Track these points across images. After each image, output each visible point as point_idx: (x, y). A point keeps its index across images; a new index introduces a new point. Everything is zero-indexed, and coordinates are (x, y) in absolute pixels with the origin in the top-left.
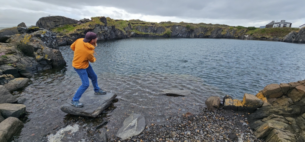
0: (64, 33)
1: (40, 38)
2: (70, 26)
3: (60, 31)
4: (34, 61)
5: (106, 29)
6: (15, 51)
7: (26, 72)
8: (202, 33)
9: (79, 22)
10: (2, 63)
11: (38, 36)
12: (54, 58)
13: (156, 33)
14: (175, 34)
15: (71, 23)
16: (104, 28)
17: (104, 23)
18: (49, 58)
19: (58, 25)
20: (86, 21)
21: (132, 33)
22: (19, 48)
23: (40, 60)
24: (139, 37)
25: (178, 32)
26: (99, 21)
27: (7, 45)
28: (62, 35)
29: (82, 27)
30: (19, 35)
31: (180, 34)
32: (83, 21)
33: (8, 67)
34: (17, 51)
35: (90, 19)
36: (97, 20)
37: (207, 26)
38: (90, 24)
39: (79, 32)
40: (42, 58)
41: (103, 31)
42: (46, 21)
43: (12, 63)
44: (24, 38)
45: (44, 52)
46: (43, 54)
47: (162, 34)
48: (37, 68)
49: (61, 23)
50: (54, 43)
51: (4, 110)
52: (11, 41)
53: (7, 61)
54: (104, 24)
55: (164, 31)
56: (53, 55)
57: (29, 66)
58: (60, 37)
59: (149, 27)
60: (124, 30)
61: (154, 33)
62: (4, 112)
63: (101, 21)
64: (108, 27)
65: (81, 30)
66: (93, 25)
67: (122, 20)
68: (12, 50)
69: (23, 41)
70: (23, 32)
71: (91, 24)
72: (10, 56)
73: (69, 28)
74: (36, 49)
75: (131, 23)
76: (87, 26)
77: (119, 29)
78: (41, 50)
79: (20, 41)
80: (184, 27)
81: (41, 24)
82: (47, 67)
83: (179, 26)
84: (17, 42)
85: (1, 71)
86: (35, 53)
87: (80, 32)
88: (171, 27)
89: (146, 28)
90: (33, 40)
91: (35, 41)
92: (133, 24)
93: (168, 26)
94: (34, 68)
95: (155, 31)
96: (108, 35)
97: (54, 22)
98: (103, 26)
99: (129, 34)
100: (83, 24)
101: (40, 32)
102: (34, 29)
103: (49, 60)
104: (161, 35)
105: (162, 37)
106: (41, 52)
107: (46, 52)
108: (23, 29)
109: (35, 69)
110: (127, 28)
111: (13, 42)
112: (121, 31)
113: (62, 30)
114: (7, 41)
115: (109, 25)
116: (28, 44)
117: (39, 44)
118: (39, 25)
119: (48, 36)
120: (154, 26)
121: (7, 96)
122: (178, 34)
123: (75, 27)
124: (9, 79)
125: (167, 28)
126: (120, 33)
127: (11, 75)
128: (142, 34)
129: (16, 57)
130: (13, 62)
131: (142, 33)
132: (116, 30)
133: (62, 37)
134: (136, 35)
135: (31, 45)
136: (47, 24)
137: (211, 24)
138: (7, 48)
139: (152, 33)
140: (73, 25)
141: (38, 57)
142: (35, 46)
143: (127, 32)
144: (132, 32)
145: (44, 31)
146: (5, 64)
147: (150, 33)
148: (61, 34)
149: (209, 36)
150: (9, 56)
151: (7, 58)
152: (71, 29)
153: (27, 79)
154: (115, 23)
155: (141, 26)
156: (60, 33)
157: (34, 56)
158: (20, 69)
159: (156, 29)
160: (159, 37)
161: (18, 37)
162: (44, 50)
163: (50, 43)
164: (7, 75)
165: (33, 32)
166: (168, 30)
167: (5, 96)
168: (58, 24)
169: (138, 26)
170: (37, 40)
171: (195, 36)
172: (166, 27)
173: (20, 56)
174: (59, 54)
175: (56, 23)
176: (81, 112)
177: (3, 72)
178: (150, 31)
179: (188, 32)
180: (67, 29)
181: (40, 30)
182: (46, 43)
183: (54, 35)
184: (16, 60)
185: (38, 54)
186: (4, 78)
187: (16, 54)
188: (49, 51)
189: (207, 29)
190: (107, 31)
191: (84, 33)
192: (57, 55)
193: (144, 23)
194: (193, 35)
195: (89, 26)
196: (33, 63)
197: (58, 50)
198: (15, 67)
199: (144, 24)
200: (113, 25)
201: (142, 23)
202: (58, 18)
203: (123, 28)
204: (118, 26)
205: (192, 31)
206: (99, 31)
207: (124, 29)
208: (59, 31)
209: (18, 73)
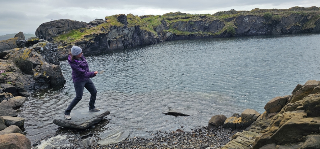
0: (68, 42)
1: (40, 52)
2: (76, 31)
3: (64, 40)
4: (32, 79)
5: (126, 31)
6: (14, 68)
7: (24, 91)
8: (298, 24)
9: (89, 24)
10: (2, 81)
11: (38, 50)
12: (52, 75)
13: (208, 31)
14: (242, 30)
15: (78, 27)
16: (123, 31)
17: (123, 23)
18: (47, 75)
19: (62, 32)
20: (99, 22)
21: (168, 35)
22: (18, 65)
23: (38, 78)
24: (179, 39)
25: (249, 27)
26: (116, 22)
27: (7, 61)
28: (66, 45)
29: (92, 32)
30: (18, 49)
31: (252, 31)
32: (95, 22)
33: (8, 85)
34: (16, 68)
35: (104, 20)
36: (114, 20)
37: (307, 12)
38: (103, 27)
39: (87, 40)
40: (41, 76)
41: (122, 36)
42: (48, 27)
43: (11, 81)
44: (24, 54)
45: (42, 68)
46: (42, 71)
47: (220, 32)
48: (35, 87)
49: (65, 29)
50: (54, 56)
51: (7, 120)
52: (10, 57)
53: (7, 79)
54: (123, 25)
55: (223, 27)
56: (52, 72)
57: (27, 84)
58: (62, 48)
59: (195, 22)
60: (155, 31)
61: (204, 31)
62: (8, 122)
63: (119, 21)
64: (129, 28)
65: (90, 36)
66: (106, 28)
67: (152, 15)
68: (12, 68)
69: (23, 56)
70: (22, 45)
71: (105, 27)
72: (10, 74)
73: (74, 35)
74: (35, 65)
75: (167, 19)
76: (98, 29)
77: (146, 31)
78: (39, 66)
79: (20, 57)
80: (258, 18)
81: (41, 31)
82: (45, 86)
83: (249, 16)
84: (16, 58)
85: (1, 89)
86: (34, 70)
87: (89, 39)
88: (235, 20)
89: (191, 25)
90: (32, 55)
91: (34, 56)
92: (169, 20)
93: (230, 18)
94: (31, 87)
95: (206, 29)
96: (128, 40)
97: (57, 27)
98: (122, 28)
99: (163, 37)
100: (93, 28)
101: (40, 44)
102: (33, 41)
103: (48, 77)
104: (217, 34)
105: (218, 37)
106: (39, 69)
107: (45, 68)
108: (23, 41)
109: (33, 88)
110: (160, 27)
111: (12, 58)
112: (149, 34)
113: (67, 38)
114: (5, 57)
115: (131, 24)
116: (27, 60)
117: (38, 59)
118: (39, 33)
119: (48, 48)
120: (204, 19)
121: (9, 110)
122: (249, 30)
123: (83, 32)
124: (9, 97)
125: (228, 21)
126: (147, 36)
127: (11, 94)
128: (184, 35)
129: (15, 74)
130: (13, 80)
131: (184, 33)
132: (141, 33)
133: (65, 48)
134: (174, 37)
135: (31, 61)
136: (48, 31)
137: (315, 7)
138: (7, 65)
139: (201, 32)
140: (81, 30)
141: (37, 74)
142: (34, 62)
143: (159, 33)
144: (167, 32)
145: (44, 42)
146: (5, 82)
147: (197, 33)
148: (64, 44)
149: (312, 29)
150: (8, 74)
151: (7, 76)
152: (78, 37)
153: (24, 98)
154: (141, 21)
155: (182, 22)
156: (64, 42)
157: (32, 73)
158: (19, 87)
159: (207, 25)
160: (214, 37)
161: (17, 52)
162: (42, 66)
163: (50, 57)
164: (7, 93)
165: (33, 45)
166: (230, 25)
167: (8, 110)
168: (61, 30)
169: (178, 22)
170: (36, 55)
171: (282, 31)
172: (225, 19)
173: (19, 74)
174: (58, 70)
175: (59, 30)
176: (70, 124)
177: (3, 90)
178: (197, 30)
179: (268, 25)
180: (72, 37)
181: (39, 42)
182: (45, 58)
183: (55, 47)
184: (14, 78)
185: (37, 71)
186: (4, 96)
187: (15, 72)
188: (48, 67)
189: (306, 17)
190: (128, 34)
191: (94, 41)
192: (56, 72)
193: (186, 16)
194: (279, 30)
195: (102, 29)
196: (31, 81)
197: (57, 66)
198: (14, 85)
199: (188, 18)
200: (137, 25)
201: (184, 17)
202: (61, 22)
203: (153, 28)
204: (145, 25)
205: (276, 23)
206: (116, 35)
207: (155, 29)
208: (62, 40)
209: (16, 91)
